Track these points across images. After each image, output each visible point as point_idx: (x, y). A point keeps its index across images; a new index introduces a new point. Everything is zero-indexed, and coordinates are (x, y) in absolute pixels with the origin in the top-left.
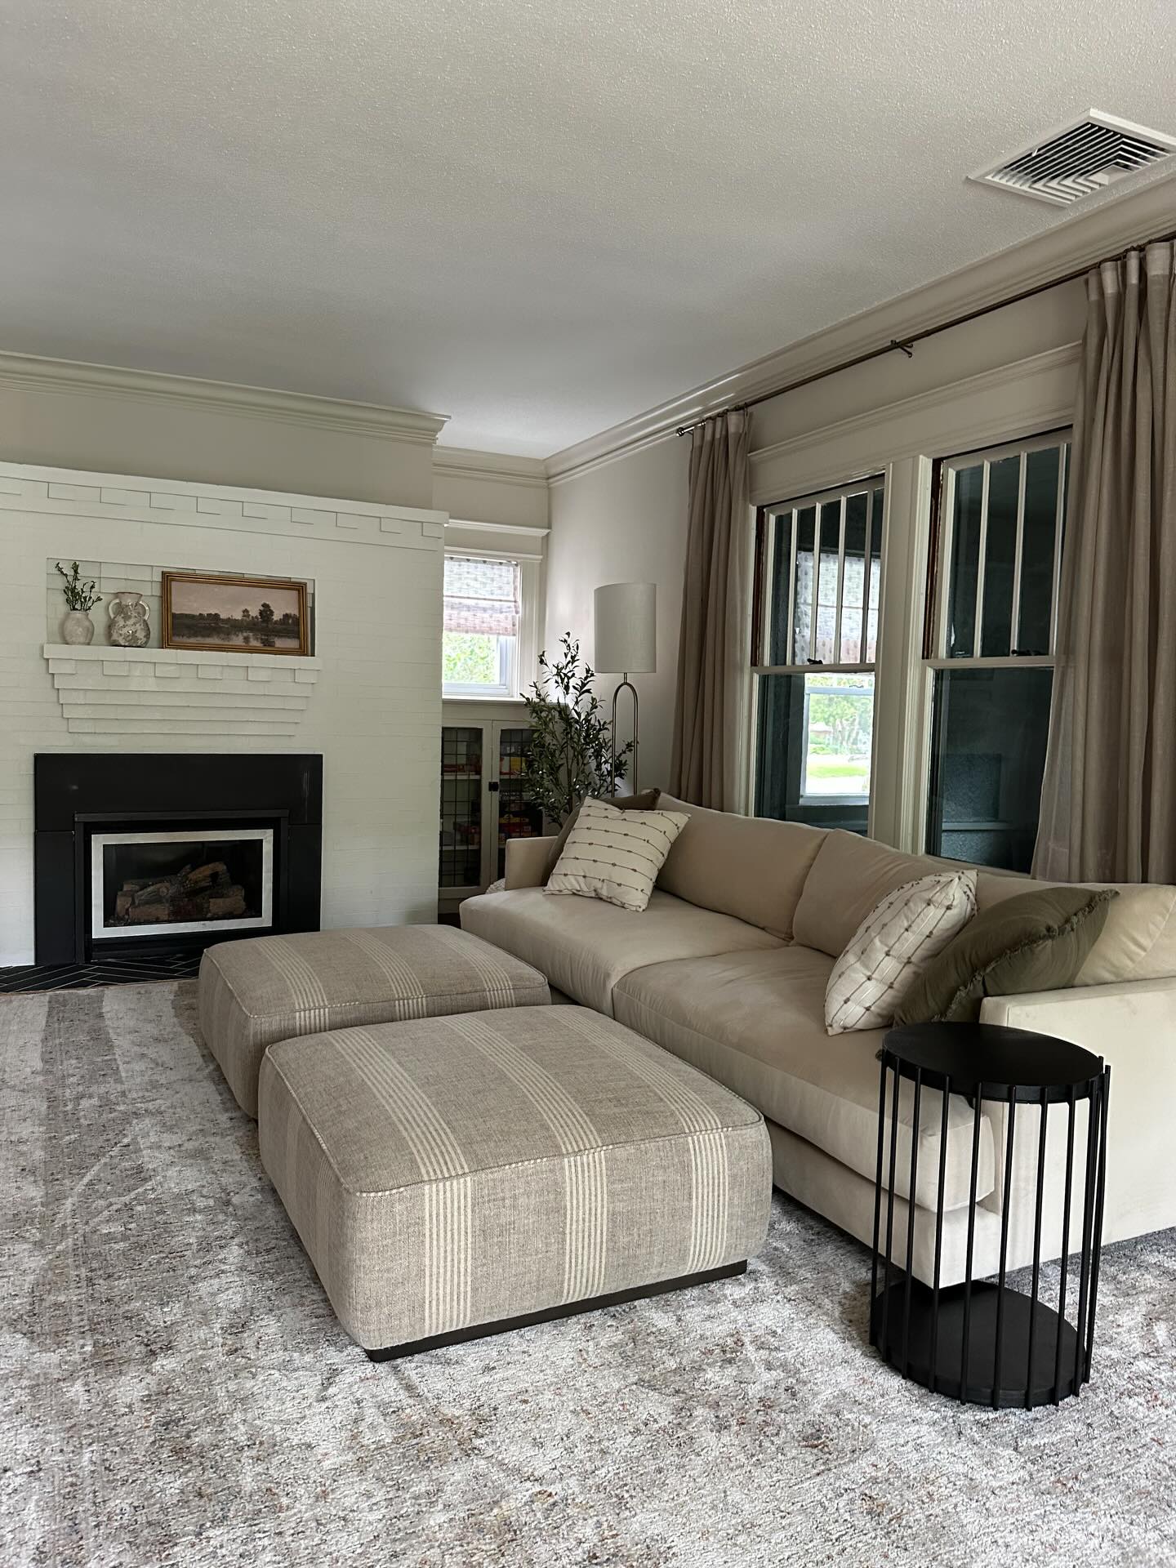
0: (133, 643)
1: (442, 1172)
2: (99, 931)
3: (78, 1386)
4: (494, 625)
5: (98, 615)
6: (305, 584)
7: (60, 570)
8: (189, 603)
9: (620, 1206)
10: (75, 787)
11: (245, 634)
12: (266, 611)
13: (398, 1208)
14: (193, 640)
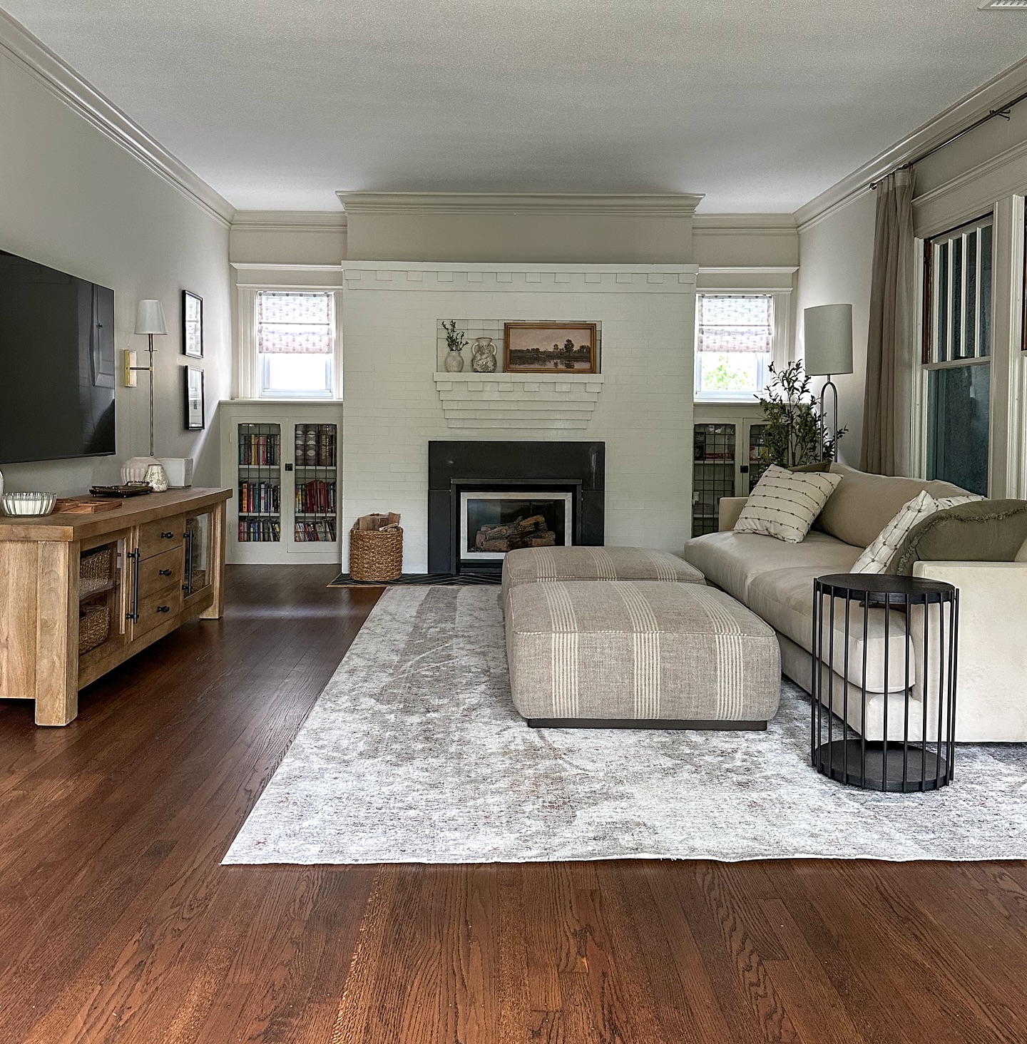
0: (485, 370)
1: (563, 629)
2: (465, 555)
3: (393, 716)
4: (750, 345)
5: (467, 353)
6: (595, 324)
7: (444, 326)
8: (522, 342)
9: (668, 666)
10: (451, 462)
11: (555, 361)
12: (569, 344)
13: (537, 642)
14: (522, 366)
